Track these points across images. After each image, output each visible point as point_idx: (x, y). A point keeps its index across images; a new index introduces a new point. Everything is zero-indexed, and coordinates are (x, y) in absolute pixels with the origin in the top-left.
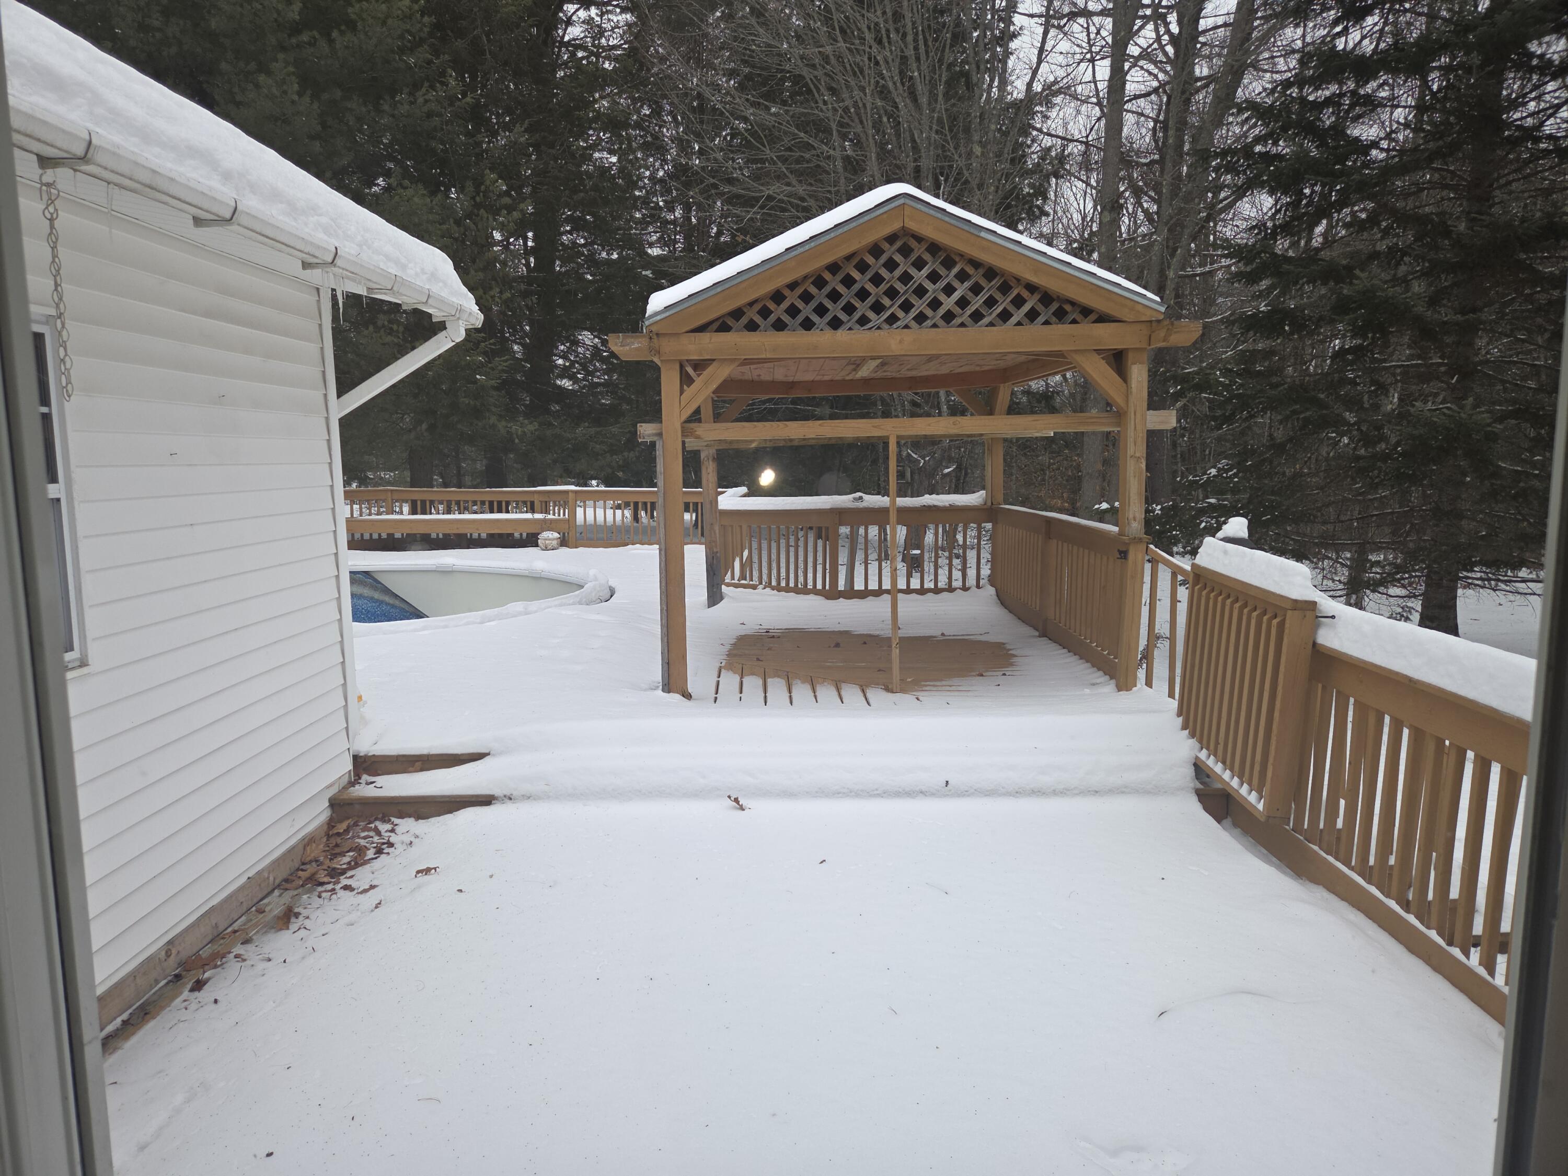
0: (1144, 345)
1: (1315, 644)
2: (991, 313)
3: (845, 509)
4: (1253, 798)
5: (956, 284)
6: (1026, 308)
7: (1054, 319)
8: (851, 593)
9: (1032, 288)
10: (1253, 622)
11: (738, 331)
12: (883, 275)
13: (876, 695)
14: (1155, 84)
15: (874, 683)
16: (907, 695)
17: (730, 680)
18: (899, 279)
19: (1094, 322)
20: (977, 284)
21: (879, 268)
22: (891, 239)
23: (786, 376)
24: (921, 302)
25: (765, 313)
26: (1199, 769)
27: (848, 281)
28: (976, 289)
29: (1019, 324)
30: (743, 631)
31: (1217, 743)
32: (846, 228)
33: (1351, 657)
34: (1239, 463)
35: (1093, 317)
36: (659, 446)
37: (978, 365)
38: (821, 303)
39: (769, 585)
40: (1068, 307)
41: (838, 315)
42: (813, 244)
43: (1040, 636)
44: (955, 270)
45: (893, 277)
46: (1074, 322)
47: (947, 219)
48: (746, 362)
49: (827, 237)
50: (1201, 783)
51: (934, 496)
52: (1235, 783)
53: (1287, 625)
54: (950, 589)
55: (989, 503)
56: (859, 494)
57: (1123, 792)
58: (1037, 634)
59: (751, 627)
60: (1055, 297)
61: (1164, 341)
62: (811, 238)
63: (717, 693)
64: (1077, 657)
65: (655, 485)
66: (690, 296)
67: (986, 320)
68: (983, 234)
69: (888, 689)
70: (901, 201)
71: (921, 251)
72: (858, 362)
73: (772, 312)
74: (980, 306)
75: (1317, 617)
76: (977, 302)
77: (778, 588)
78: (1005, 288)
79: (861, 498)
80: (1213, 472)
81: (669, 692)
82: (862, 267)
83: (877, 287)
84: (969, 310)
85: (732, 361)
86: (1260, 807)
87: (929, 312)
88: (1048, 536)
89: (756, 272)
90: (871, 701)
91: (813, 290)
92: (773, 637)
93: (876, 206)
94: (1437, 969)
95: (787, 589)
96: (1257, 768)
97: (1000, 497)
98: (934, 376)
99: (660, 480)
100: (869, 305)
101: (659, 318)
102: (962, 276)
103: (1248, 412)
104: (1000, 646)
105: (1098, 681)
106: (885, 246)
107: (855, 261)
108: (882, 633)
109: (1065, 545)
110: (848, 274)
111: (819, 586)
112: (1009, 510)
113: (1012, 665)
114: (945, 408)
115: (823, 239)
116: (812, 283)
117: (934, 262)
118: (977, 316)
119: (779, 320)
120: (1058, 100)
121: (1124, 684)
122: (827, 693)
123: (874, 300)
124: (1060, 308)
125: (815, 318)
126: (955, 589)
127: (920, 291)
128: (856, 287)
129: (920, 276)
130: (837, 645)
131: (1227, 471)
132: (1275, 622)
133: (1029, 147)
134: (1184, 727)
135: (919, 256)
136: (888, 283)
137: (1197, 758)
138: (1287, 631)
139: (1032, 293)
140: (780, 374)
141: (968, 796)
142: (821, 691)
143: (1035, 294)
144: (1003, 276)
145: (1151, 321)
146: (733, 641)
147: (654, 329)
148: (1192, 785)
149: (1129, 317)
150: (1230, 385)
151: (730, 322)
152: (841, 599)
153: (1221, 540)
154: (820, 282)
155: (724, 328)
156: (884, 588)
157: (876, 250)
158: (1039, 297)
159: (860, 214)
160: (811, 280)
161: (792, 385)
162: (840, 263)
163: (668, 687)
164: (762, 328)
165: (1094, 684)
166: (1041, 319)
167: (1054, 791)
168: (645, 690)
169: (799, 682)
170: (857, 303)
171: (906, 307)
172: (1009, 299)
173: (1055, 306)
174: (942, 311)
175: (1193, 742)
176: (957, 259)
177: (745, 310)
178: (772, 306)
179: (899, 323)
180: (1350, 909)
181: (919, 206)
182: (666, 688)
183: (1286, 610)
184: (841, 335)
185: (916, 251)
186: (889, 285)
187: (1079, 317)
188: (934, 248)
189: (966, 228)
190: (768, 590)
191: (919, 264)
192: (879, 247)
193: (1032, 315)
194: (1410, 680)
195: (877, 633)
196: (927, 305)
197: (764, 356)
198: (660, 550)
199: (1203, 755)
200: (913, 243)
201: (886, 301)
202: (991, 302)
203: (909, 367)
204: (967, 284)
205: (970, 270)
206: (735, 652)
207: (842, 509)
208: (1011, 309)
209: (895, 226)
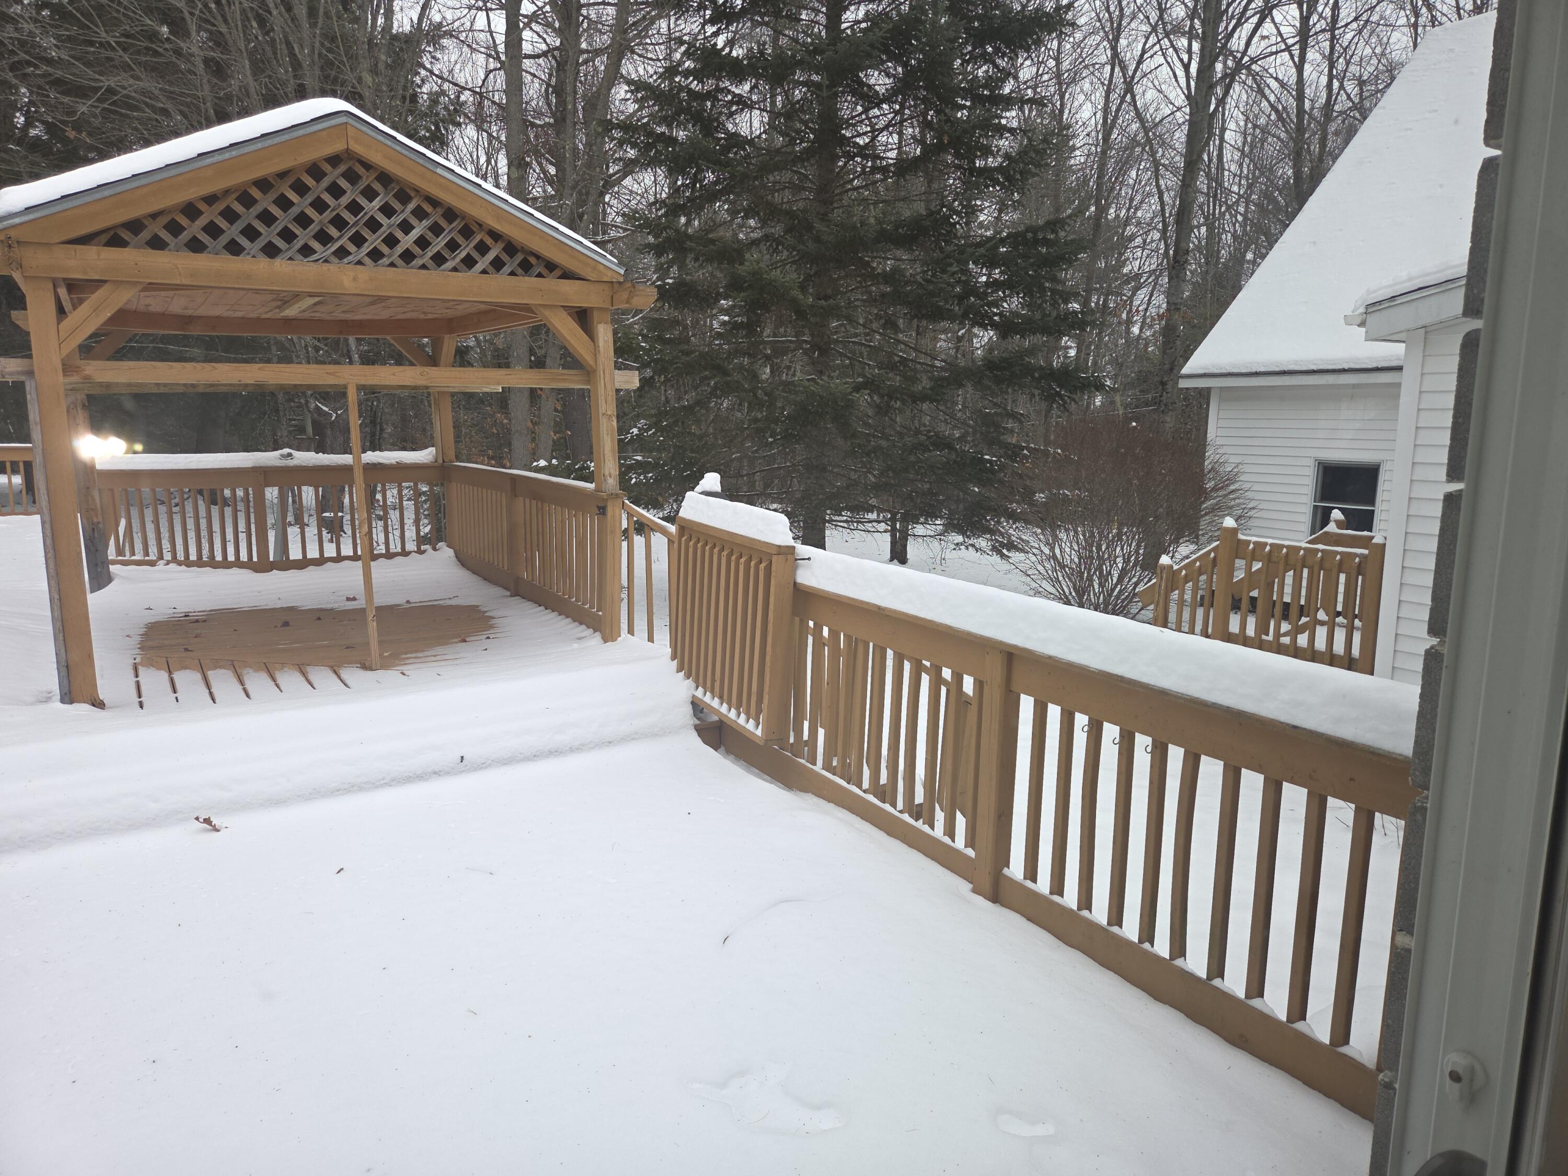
0: (608, 306)
1: (795, 583)
2: (454, 258)
3: (271, 467)
4: (751, 726)
5: (413, 221)
6: (491, 256)
7: (520, 271)
8: (285, 564)
9: (496, 236)
10: (742, 568)
11: (137, 247)
12: (327, 201)
13: (352, 675)
14: (544, 47)
15: (349, 662)
16: (390, 672)
17: (155, 680)
18: (347, 207)
19: (559, 278)
20: (436, 224)
21: (322, 193)
22: (334, 160)
23: (186, 308)
24: (374, 236)
25: (175, 229)
26: (697, 707)
27: (284, 203)
28: (436, 230)
29: (484, 272)
30: (152, 617)
31: (713, 681)
32: (277, 140)
33: (828, 592)
34: (656, 424)
35: (558, 272)
36: (29, 387)
37: (424, 313)
38: (249, 225)
39: (174, 559)
40: (532, 260)
41: (274, 241)
42: (234, 153)
43: (511, 596)
44: (411, 206)
45: (339, 205)
46: (540, 275)
47: (398, 148)
48: (151, 287)
49: (253, 148)
50: (698, 719)
51: (377, 453)
52: (733, 714)
53: (773, 568)
54: (405, 553)
55: (440, 461)
56: (286, 451)
57: (633, 739)
58: (509, 593)
59: (162, 612)
60: (519, 248)
61: (627, 302)
62: (231, 145)
63: (140, 697)
64: (556, 613)
65: (27, 439)
66: (63, 197)
67: (449, 265)
68: (439, 171)
69: (366, 667)
70: (343, 119)
71: (370, 180)
72: (286, 299)
73: (185, 229)
74: (442, 248)
75: (796, 560)
76: (439, 244)
77: (187, 563)
78: (467, 232)
79: (290, 455)
80: (635, 431)
81: (71, 702)
82: (301, 189)
83: (321, 214)
84: (430, 252)
85: (135, 283)
86: (759, 732)
87: (385, 249)
88: (514, 493)
89: (158, 177)
90: (348, 682)
91: (238, 208)
92: (197, 621)
93: (312, 120)
94: (911, 845)
95: (199, 563)
96: (754, 698)
97: (451, 454)
98: (369, 320)
99: (36, 434)
100: (312, 233)
101: (17, 220)
102: (420, 214)
103: (665, 376)
104: (474, 609)
105: (583, 635)
106: (327, 168)
107: (291, 180)
108: (335, 606)
109: (534, 502)
110: (283, 195)
111: (244, 557)
112: (465, 467)
113: (492, 627)
114: (356, 357)
115: (246, 149)
116: (236, 199)
117: (386, 194)
118: (439, 259)
119: (195, 239)
120: (445, 42)
121: (609, 634)
122: (290, 679)
123: (318, 228)
124: (525, 259)
125: (243, 241)
126: (409, 553)
127: (373, 225)
128: (295, 211)
129: (372, 207)
130: (286, 624)
131: (647, 431)
132: (762, 566)
133: (420, 87)
134: (679, 670)
135: (369, 185)
136: (333, 210)
137: (694, 696)
138: (773, 574)
139: (496, 241)
140: (177, 305)
141: (486, 768)
142: (282, 678)
143: (499, 242)
144: (463, 218)
145: (612, 282)
146: (142, 631)
147: (12, 234)
148: (692, 722)
149: (592, 276)
150: (650, 350)
151: (125, 235)
152: (275, 571)
153: (702, 493)
154: (247, 200)
155: (115, 240)
156: (326, 555)
157: (315, 171)
158: (503, 245)
159: (293, 126)
160: (235, 196)
161: (188, 320)
162: (271, 180)
163: (68, 697)
164: (172, 246)
165: (579, 639)
166: (507, 269)
167: (571, 748)
168: (32, 704)
169: (251, 671)
170: (297, 230)
171: (358, 240)
172: (472, 245)
173: (519, 257)
174: (399, 249)
175: (690, 683)
176: (412, 194)
177: (146, 222)
178: (183, 221)
179: (350, 258)
180: (837, 807)
181: (364, 129)
182: (67, 699)
183: (771, 555)
184: (280, 265)
185: (364, 178)
186: (334, 213)
187: (545, 272)
188: (385, 178)
189: (421, 161)
190: (173, 566)
191: (370, 194)
192: (318, 167)
193: (497, 264)
194: (879, 608)
195: (329, 606)
196: (382, 241)
197: (178, 282)
198: (43, 523)
199: (699, 693)
200: (360, 170)
201: (333, 232)
202: (453, 246)
203: (345, 309)
204: (425, 223)
205: (428, 208)
206: (150, 643)
207: (266, 467)
208: (475, 255)
209: (337, 147)
